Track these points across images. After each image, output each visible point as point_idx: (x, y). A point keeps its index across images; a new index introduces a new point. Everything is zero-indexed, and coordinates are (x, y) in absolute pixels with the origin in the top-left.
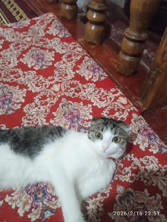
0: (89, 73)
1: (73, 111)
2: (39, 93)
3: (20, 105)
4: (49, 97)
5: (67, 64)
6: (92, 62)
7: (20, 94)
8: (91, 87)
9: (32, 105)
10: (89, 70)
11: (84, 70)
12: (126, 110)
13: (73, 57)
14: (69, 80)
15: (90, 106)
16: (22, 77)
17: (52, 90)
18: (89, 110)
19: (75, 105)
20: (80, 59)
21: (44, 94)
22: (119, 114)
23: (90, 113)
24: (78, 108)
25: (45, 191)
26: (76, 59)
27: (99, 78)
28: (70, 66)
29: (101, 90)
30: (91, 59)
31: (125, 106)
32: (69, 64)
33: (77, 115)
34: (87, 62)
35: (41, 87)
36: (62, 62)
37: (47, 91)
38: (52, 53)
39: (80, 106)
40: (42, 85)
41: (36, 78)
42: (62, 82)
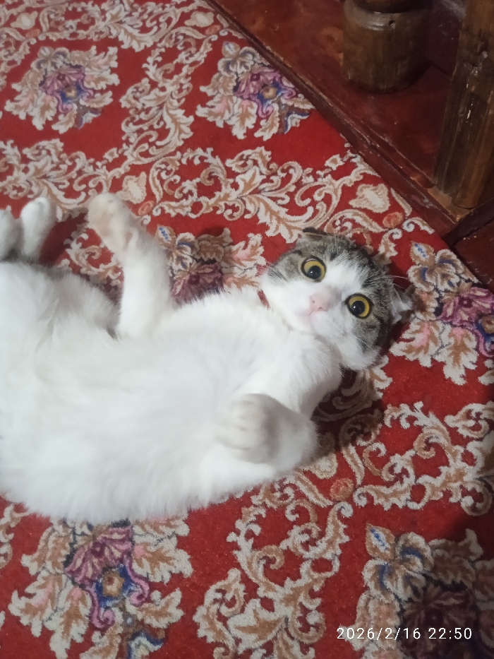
0: (243, 106)
1: (198, 268)
5: (163, 89)
6: (253, 59)
10: (242, 97)
11: (224, 101)
12: (385, 237)
13: (182, 57)
14: (173, 154)
15: (255, 239)
16: (19, 169)
18: (254, 257)
19: (205, 246)
20: (206, 59)
23: (259, 267)
24: (214, 256)
25: (128, 570)
26: (191, 60)
27: (280, 122)
28: (174, 96)
29: (291, 171)
30: (246, 48)
31: (384, 222)
32: (171, 87)
33: (214, 283)
34: (233, 66)
35: (84, 195)
36: (145, 83)
39: (220, 248)
40: (86, 190)
41: (64, 163)
42: (150, 165)
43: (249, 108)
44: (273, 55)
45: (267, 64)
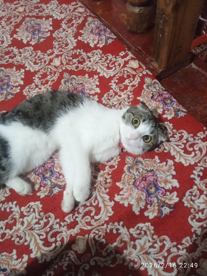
0: (93, 37)
1: (77, 86)
2: (39, 71)
3: (19, 88)
4: (50, 75)
5: (67, 31)
6: (97, 22)
7: (18, 76)
8: (97, 54)
9: (32, 86)
10: (93, 34)
11: (88, 35)
12: (137, 76)
13: (74, 21)
14: (70, 51)
15: (96, 77)
16: (18, 56)
17: (52, 66)
18: (96, 82)
19: (80, 79)
20: (82, 22)
21: (44, 72)
22: (129, 81)
23: (97, 85)
24: (82, 82)
25: (53, 170)
26: (77, 22)
27: (105, 42)
28: (71, 33)
29: (108, 57)
30: (95, 19)
31: (137, 71)
32: (70, 31)
33: (82, 90)
34: (91, 24)
35: (40, 64)
36: (61, 29)
37: (47, 68)
38: (49, 20)
39: (84, 80)
40: (41, 62)
41: (33, 54)
42: (62, 54)
43: (95, 38)
44: (104, 22)
45: (102, 24)
